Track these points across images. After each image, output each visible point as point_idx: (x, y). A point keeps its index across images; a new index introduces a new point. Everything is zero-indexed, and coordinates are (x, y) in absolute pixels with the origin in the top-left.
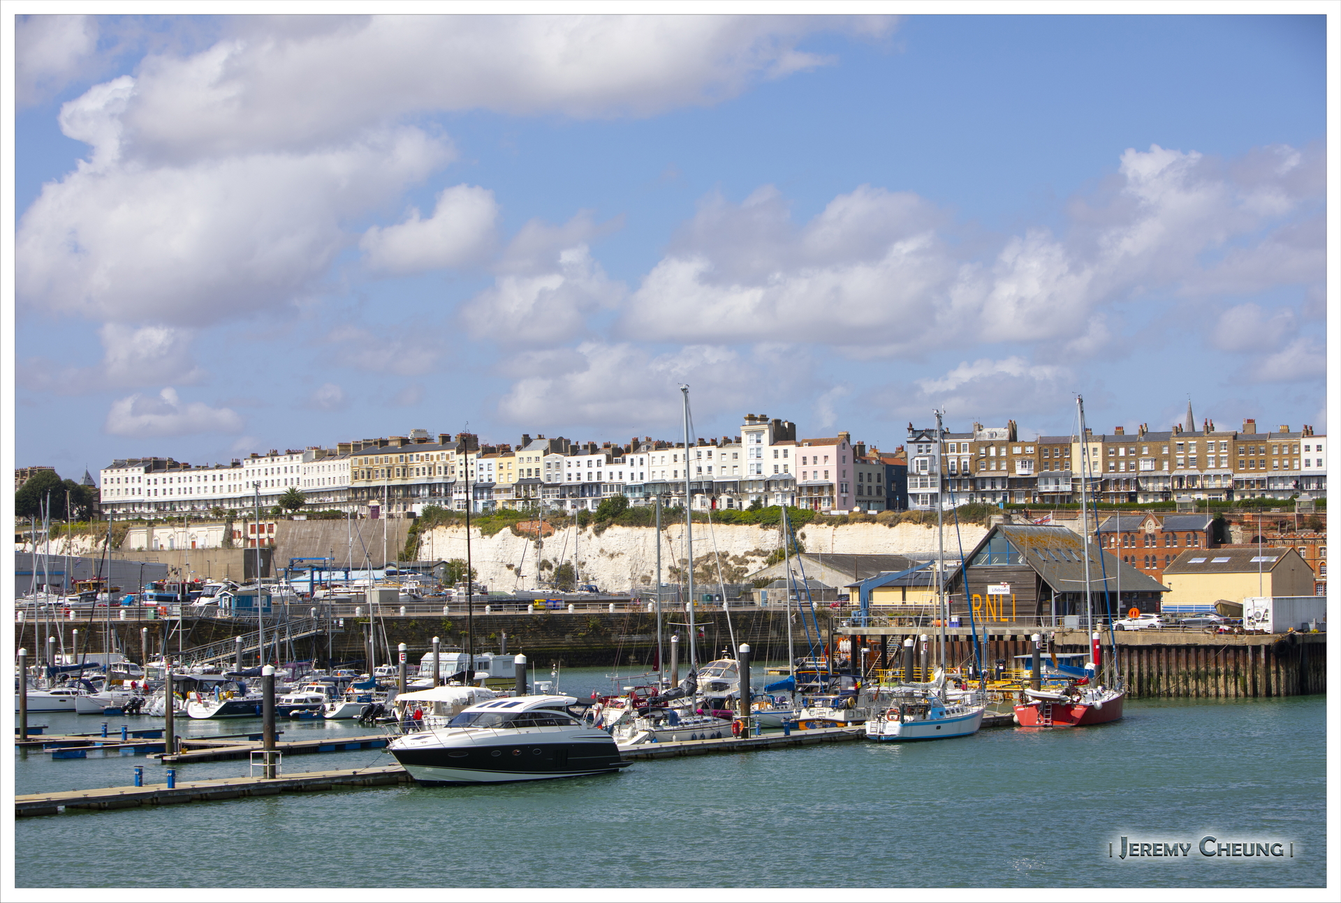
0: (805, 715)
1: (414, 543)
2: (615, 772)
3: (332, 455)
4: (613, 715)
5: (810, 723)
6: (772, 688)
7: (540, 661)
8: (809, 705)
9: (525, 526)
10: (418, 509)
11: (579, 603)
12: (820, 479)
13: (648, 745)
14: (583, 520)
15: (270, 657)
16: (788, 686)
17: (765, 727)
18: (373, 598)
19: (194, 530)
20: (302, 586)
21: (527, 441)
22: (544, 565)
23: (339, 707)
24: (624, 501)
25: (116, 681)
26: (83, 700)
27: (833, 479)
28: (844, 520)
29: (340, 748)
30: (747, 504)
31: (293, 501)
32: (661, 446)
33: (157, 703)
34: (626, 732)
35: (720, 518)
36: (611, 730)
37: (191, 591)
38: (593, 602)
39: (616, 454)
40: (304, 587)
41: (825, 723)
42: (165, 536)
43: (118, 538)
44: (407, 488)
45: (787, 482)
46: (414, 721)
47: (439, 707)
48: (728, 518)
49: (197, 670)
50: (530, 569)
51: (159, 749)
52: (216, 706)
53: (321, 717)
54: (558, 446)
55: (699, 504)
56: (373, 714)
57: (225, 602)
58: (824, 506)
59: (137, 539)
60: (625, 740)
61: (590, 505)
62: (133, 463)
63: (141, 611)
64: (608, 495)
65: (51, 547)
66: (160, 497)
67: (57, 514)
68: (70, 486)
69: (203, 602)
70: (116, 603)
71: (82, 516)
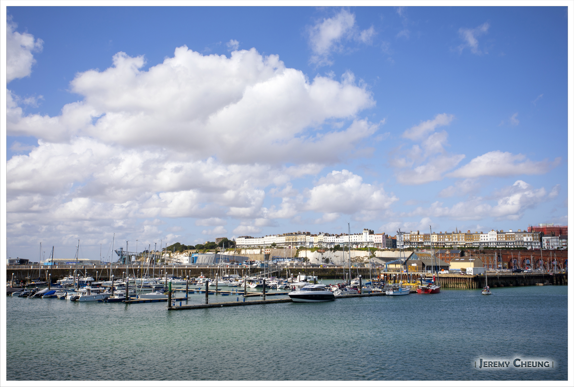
0: (373, 290)
1: (297, 253)
2: (333, 301)
3: (282, 236)
4: (334, 289)
5: (374, 291)
6: (366, 284)
7: (319, 278)
8: (374, 288)
9: (319, 250)
10: (298, 246)
11: (330, 266)
12: (379, 242)
13: (340, 295)
14: (331, 249)
15: (266, 276)
16: (370, 284)
17: (365, 292)
18: (289, 264)
19: (254, 250)
21: (320, 233)
22: (323, 258)
23: (280, 286)
24: (339, 246)
25: (237, 280)
26: (229, 284)
27: (381, 242)
28: (384, 250)
29: (279, 294)
30: (364, 247)
31: (274, 245)
32: (347, 235)
33: (243, 285)
34: (336, 292)
35: (358, 249)
36: (333, 292)
37: (251, 263)
38: (332, 266)
39: (338, 236)
40: (275, 262)
41: (378, 291)
42: (248, 251)
43: (239, 252)
44: (296, 243)
45: (372, 242)
46: (294, 290)
47: (299, 287)
48: (360, 249)
49: (252, 278)
50: (320, 259)
51: (243, 294)
52: (255, 285)
53: (276, 288)
54: (326, 235)
55: (354, 246)
56: (287, 288)
57: (259, 265)
58: (380, 247)
59: (243, 252)
60: (336, 294)
61: (333, 247)
62: (243, 237)
63: (242, 267)
64: (336, 245)
65: (226, 253)
66: (248, 244)
67: (226, 246)
68: (230, 241)
69: (255, 265)
70: (238, 265)
71: (232, 248)
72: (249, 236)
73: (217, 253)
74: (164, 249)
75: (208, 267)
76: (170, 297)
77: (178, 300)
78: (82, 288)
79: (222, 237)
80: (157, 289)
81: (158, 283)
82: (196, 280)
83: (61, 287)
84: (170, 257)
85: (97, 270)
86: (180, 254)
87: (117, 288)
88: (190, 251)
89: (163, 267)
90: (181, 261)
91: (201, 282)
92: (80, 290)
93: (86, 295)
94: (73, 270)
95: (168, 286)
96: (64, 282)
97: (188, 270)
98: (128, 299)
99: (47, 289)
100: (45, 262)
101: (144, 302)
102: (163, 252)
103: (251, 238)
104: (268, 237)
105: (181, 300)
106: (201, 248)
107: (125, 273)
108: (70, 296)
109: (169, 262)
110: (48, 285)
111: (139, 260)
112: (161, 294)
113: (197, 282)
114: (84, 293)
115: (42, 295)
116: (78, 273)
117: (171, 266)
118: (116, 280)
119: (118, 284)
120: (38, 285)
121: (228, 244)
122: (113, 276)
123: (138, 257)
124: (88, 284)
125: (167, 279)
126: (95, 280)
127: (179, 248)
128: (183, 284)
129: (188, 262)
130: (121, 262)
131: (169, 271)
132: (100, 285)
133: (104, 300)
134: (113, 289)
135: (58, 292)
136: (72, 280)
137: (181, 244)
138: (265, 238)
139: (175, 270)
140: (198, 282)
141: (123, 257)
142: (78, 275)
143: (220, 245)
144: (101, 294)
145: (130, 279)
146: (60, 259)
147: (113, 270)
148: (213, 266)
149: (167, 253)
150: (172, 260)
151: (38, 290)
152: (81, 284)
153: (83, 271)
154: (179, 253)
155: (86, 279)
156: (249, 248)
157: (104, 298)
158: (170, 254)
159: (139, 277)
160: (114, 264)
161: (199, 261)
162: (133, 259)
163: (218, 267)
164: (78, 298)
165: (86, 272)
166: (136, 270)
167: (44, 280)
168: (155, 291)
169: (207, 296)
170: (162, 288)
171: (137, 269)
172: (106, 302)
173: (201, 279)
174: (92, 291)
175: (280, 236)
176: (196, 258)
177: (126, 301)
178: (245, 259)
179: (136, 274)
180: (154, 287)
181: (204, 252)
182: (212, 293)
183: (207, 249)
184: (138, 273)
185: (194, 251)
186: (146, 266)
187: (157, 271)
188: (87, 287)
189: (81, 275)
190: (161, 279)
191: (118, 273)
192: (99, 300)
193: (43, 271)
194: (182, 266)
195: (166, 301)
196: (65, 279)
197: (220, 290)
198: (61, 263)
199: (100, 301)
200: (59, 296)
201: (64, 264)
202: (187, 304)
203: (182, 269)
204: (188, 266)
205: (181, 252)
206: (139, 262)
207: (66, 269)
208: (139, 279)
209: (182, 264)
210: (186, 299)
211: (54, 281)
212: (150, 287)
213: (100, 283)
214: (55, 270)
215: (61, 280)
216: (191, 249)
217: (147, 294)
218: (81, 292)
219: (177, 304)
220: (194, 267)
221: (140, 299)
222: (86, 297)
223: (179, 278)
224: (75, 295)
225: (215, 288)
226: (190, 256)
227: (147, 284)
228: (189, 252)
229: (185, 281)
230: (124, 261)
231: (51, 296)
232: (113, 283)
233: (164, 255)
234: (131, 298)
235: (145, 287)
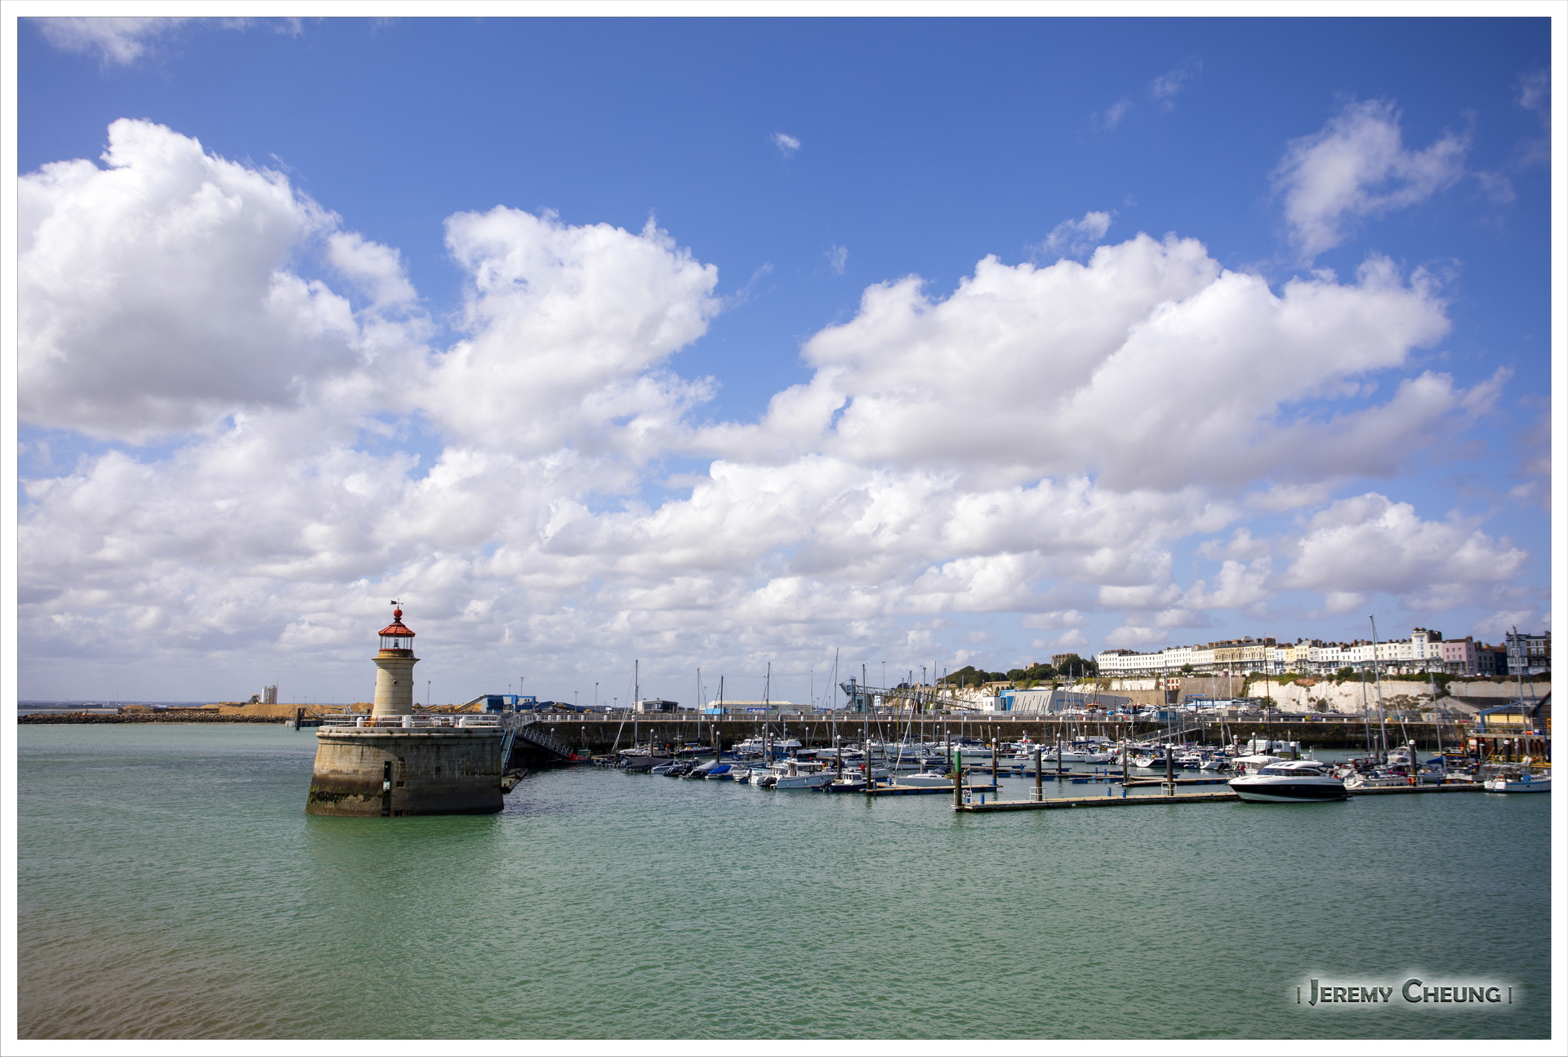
0: (1449, 776)
1: (1246, 688)
2: (1343, 800)
3: (1205, 648)
4: (1345, 772)
5: (1452, 781)
6: (1430, 762)
7: (1305, 745)
8: (1451, 772)
9: (1300, 681)
10: (1247, 673)
11: (1328, 718)
12: (1457, 659)
13: (1363, 787)
14: (1330, 678)
15: (1174, 740)
16: (1439, 761)
17: (1426, 782)
18: (1225, 714)
19: (1141, 682)
20: (1192, 707)
21: (1300, 641)
22: (1311, 700)
23: (1207, 764)
24: (1351, 670)
25: (1104, 749)
26: (1088, 756)
27: (1464, 659)
28: (1473, 680)
29: (1207, 783)
30: (1417, 671)
31: (1187, 669)
32: (1369, 643)
33: (1121, 760)
34: (1351, 781)
35: (1400, 678)
36: (1343, 780)
37: (1136, 710)
38: (1336, 718)
39: (1346, 647)
40: (1194, 708)
41: (1461, 781)
42: (1127, 684)
43: (1107, 685)
44: (1242, 663)
45: (1439, 660)
47: (1254, 765)
48: (1408, 678)
49: (1139, 745)
50: (1304, 701)
51: (1121, 780)
52: (1149, 762)
53: (1198, 769)
54: (1315, 644)
55: (1391, 671)
56: (1223, 767)
57: (1154, 715)
58: (1460, 673)
59: (1115, 685)
60: (1350, 785)
61: (1334, 672)
62: (1113, 652)
63: (1116, 718)
64: (1342, 667)
65: (1076, 689)
66: (1126, 667)
67: (1077, 674)
68: (1084, 662)
69: (1144, 714)
70: (1104, 715)
71: (1090, 676)
72: (1127, 649)
73: (1055, 688)
74: (941, 681)
75: (1038, 720)
76: (959, 784)
77: (975, 790)
78: (780, 762)
79: (1065, 653)
80: (931, 765)
81: (932, 754)
82: (1013, 747)
83: (740, 758)
84: (954, 697)
85: (807, 724)
86: (975, 691)
87: (847, 762)
88: (996, 685)
89: (941, 720)
90: (979, 707)
91: (1025, 753)
92: (777, 765)
93: (788, 775)
94: (761, 724)
95: (955, 760)
96: (744, 748)
97: (994, 725)
98: (871, 785)
99: (714, 761)
100: (709, 707)
101: (905, 793)
102: (940, 686)
103: (1132, 653)
104: (1173, 652)
105: (982, 790)
106: (1024, 678)
107: (862, 731)
108: (757, 778)
109: (953, 708)
110: (715, 754)
111: (890, 704)
112: (939, 776)
113: (1015, 751)
114: (783, 772)
115: (705, 773)
116: (770, 731)
117: (958, 717)
118: (844, 745)
119: (849, 754)
120: (697, 753)
121: (1078, 668)
122: (839, 737)
123: (886, 698)
124: (791, 752)
125: (949, 746)
126: (804, 746)
127: (972, 678)
128: (985, 757)
129: (993, 708)
130: (854, 709)
131: (955, 727)
132: (814, 755)
133: (824, 787)
134: (838, 765)
135: (735, 768)
136: (760, 745)
137: (977, 669)
138: (1166, 653)
139: (967, 725)
140: (1019, 753)
141: (857, 698)
142: (772, 734)
143: (1064, 670)
144: (817, 774)
145: (873, 744)
146: (735, 703)
147: (839, 724)
148: (1049, 718)
149: (948, 688)
150: (959, 703)
151: (698, 763)
152: (778, 754)
153: (780, 726)
154: (972, 689)
155: (786, 743)
156: (1130, 678)
157: (823, 782)
158: (953, 692)
159: (893, 740)
160: (839, 713)
161: (1017, 707)
162: (877, 701)
163: (1061, 720)
164: (773, 781)
165: (785, 730)
166: (884, 725)
167: (708, 744)
168: (925, 770)
169: (1040, 785)
170: (942, 763)
171: (887, 723)
172: (827, 791)
173: (1023, 746)
174: (801, 768)
175: (1201, 648)
176: (1011, 699)
177: (869, 790)
178: (1120, 700)
179: (885, 734)
180: (924, 762)
181: (1028, 686)
182: (1050, 778)
183: (1034, 679)
184: (891, 731)
185: (1006, 684)
186: (907, 717)
187: (928, 727)
188: (789, 760)
189: (777, 735)
190: (938, 745)
191: (850, 731)
192: (813, 787)
193: (705, 726)
194: (980, 718)
195: (950, 791)
196: (747, 743)
197: (1067, 770)
198: (737, 709)
199: (816, 790)
200: (737, 777)
201: (742, 713)
202: (996, 799)
203: (982, 723)
204: (993, 717)
205: (978, 686)
206: (890, 709)
207: (748, 723)
208: (892, 744)
209: (981, 713)
210: (993, 790)
211: (726, 746)
212: (915, 761)
213: (813, 751)
214: (726, 723)
215: (740, 745)
216: (998, 680)
217: (910, 776)
218: (778, 771)
219: (975, 800)
220: (1006, 718)
221: (896, 786)
222: (788, 780)
223: (976, 744)
224: (766, 775)
225: (1056, 766)
226: (996, 696)
227: (909, 755)
228: (995, 687)
229: (990, 749)
230: (860, 707)
231: (723, 776)
232: (840, 751)
233: (941, 693)
234: (878, 784)
235: (904, 761)
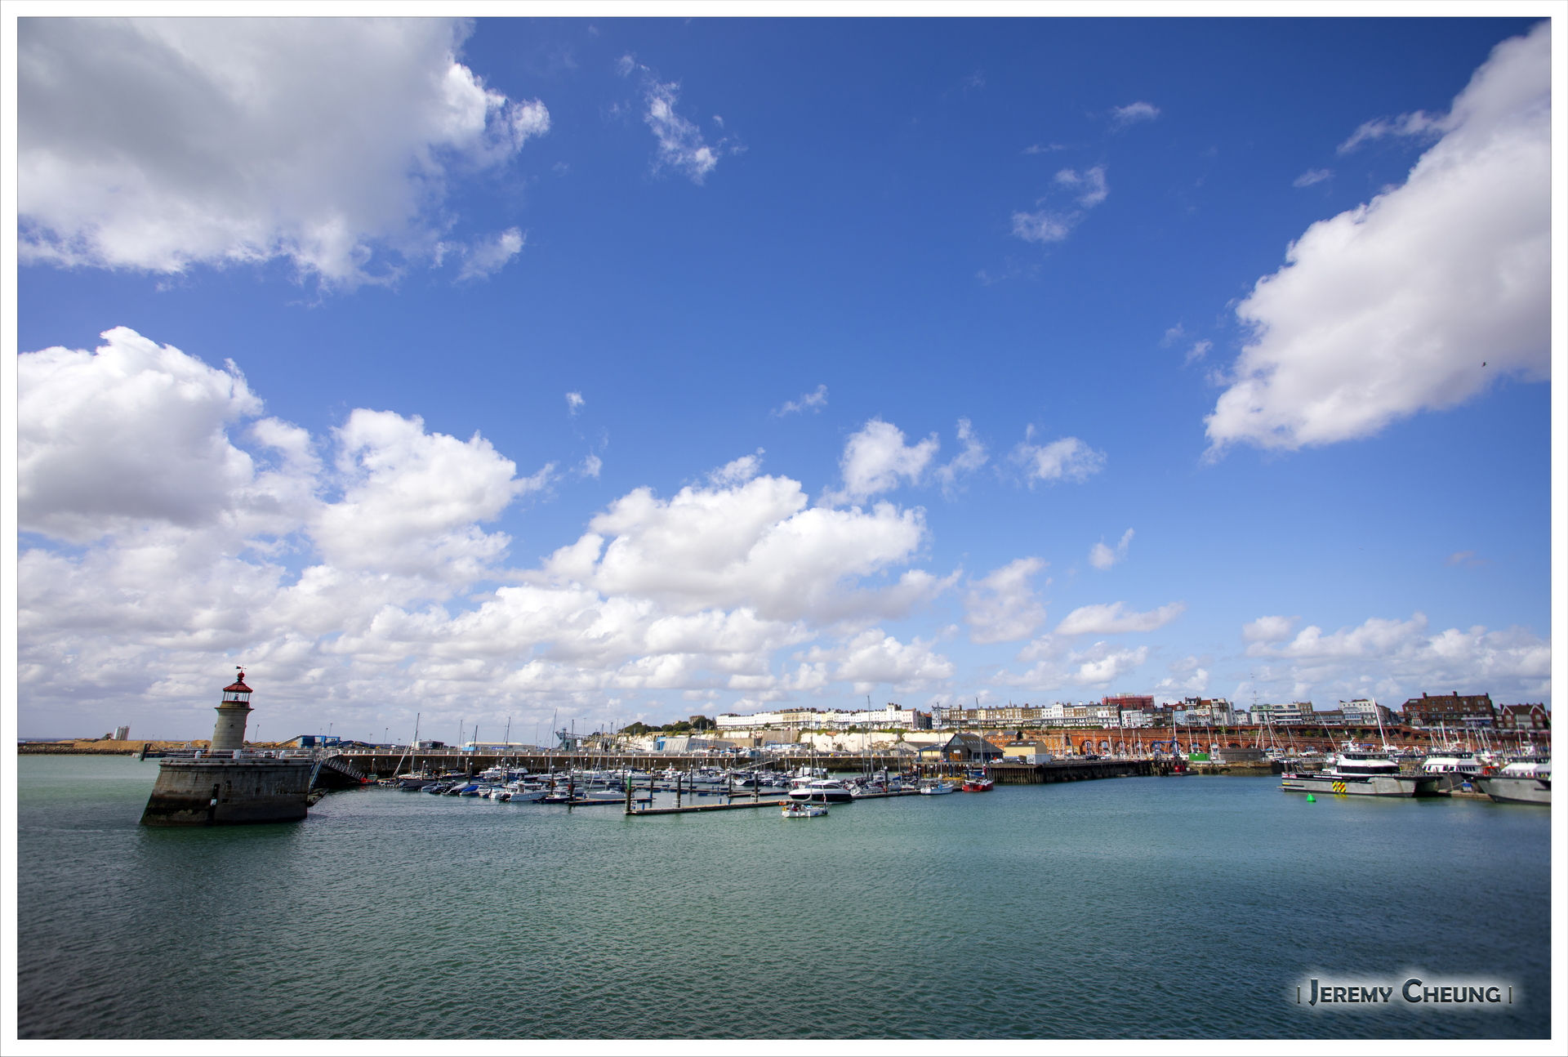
0: (903, 787)
1: (799, 737)
2: (851, 802)
3: (778, 713)
4: (851, 786)
5: (905, 789)
6: (894, 779)
7: (831, 770)
8: (904, 784)
9: (829, 733)
10: (801, 728)
11: (843, 755)
12: (908, 721)
13: (860, 795)
14: (845, 731)
15: (758, 768)
16: (899, 778)
17: (892, 790)
18: (788, 753)
19: (741, 733)
20: (769, 748)
21: (830, 710)
22: (834, 744)
23: (777, 782)
24: (855, 726)
25: (718, 774)
26: (708, 779)
27: (912, 721)
28: (915, 732)
29: (776, 794)
30: (889, 727)
31: (768, 725)
32: (865, 711)
33: (728, 781)
34: (854, 791)
35: (880, 731)
36: (850, 790)
37: (738, 750)
38: (847, 754)
39: (853, 713)
40: (770, 749)
41: (909, 789)
42: (734, 735)
43: (721, 735)
44: (798, 722)
45: (899, 721)
47: (803, 783)
48: (884, 731)
49: (739, 771)
50: (830, 745)
51: (727, 793)
52: (744, 782)
53: (771, 786)
54: (837, 711)
55: (876, 727)
56: (786, 785)
57: (748, 753)
58: (909, 728)
59: (726, 735)
60: (854, 793)
61: (847, 728)
62: (726, 715)
63: (725, 755)
64: (851, 725)
65: (703, 737)
66: (732, 724)
67: (704, 727)
68: (708, 720)
69: (741, 753)
70: (719, 753)
71: (712, 729)
72: (733, 713)
73: (690, 736)
74: (621, 731)
75: (679, 756)
76: (629, 797)
77: (640, 801)
78: (512, 783)
79: (697, 715)
80: (612, 785)
81: (613, 778)
82: (663, 773)
83: (485, 780)
84: (628, 741)
85: (532, 758)
87: (557, 783)
88: (655, 734)
89: (619, 756)
90: (643, 748)
91: (670, 777)
92: (510, 786)
93: (518, 792)
94: (501, 758)
95: (627, 782)
96: (488, 774)
97: (652, 759)
98: (572, 799)
99: (466, 783)
100: (465, 746)
101: (594, 803)
102: (620, 734)
103: (736, 715)
104: (760, 715)
105: (643, 801)
106: (672, 730)
107: (568, 763)
108: (496, 794)
109: (627, 748)
110: (467, 778)
111: (586, 746)
112: (617, 792)
113: (664, 776)
114: (513, 790)
115: (460, 791)
116: (507, 763)
117: (630, 754)
118: (556, 772)
119: (559, 778)
120: (455, 777)
121: (704, 724)
122: (553, 767)
123: (585, 742)
124: (520, 777)
125: (624, 772)
126: (529, 773)
127: (640, 729)
128: (646, 780)
129: (652, 749)
130: (564, 748)
131: (628, 761)
132: (536, 779)
133: (540, 800)
134: (551, 785)
135: (480, 788)
136: (499, 772)
137: (643, 724)
138: (755, 715)
139: (635, 759)
140: (666, 777)
141: (566, 741)
142: (508, 765)
143: (696, 726)
144: (538, 791)
145: (575, 772)
146: (484, 743)
147: (553, 758)
148: (686, 755)
149: (625, 736)
151: (455, 784)
152: (511, 778)
153: (514, 759)
154: (639, 737)
155: (517, 771)
156: (734, 730)
157: (540, 797)
158: (628, 738)
159: (588, 769)
160: (553, 751)
161: (667, 748)
162: (579, 743)
163: (693, 756)
164: (508, 796)
165: (517, 762)
167: (463, 771)
168: (608, 789)
169: (679, 797)
170: (618, 784)
171: (584, 758)
172: (543, 803)
173: (669, 772)
174: (527, 788)
175: (775, 713)
176: (663, 743)
177: (571, 802)
178: (727, 744)
179: (583, 765)
180: (608, 783)
181: (674, 735)
182: (685, 792)
183: (678, 730)
184: (588, 763)
185: (661, 734)
186: (596, 754)
187: (612, 761)
188: (518, 782)
189: (512, 765)
190: (617, 772)
191: (561, 763)
192: (534, 800)
193: (462, 759)
194: (644, 755)
195: (623, 802)
196: (490, 770)
197: (695, 787)
198: (485, 748)
199: (535, 802)
200: (482, 794)
201: (489, 750)
202: (651, 807)
203: (644, 758)
204: (652, 755)
205: (643, 734)
206: (587, 749)
207: (492, 757)
208: (588, 772)
209: (644, 752)
210: (650, 801)
211: (476, 771)
212: (602, 782)
213: (535, 776)
214: (477, 757)
215: (485, 772)
216: (656, 731)
217: (598, 793)
218: (511, 788)
219: (639, 807)
220: (660, 755)
221: (589, 799)
222: (518, 796)
223: (640, 771)
224: (503, 792)
225: (689, 785)
226: (654, 741)
227: (599, 778)
228: (654, 735)
229: (649, 774)
230: (567, 747)
231: (472, 793)
232: (553, 776)
233: (620, 738)
234: (577, 798)
235: (595, 782)
